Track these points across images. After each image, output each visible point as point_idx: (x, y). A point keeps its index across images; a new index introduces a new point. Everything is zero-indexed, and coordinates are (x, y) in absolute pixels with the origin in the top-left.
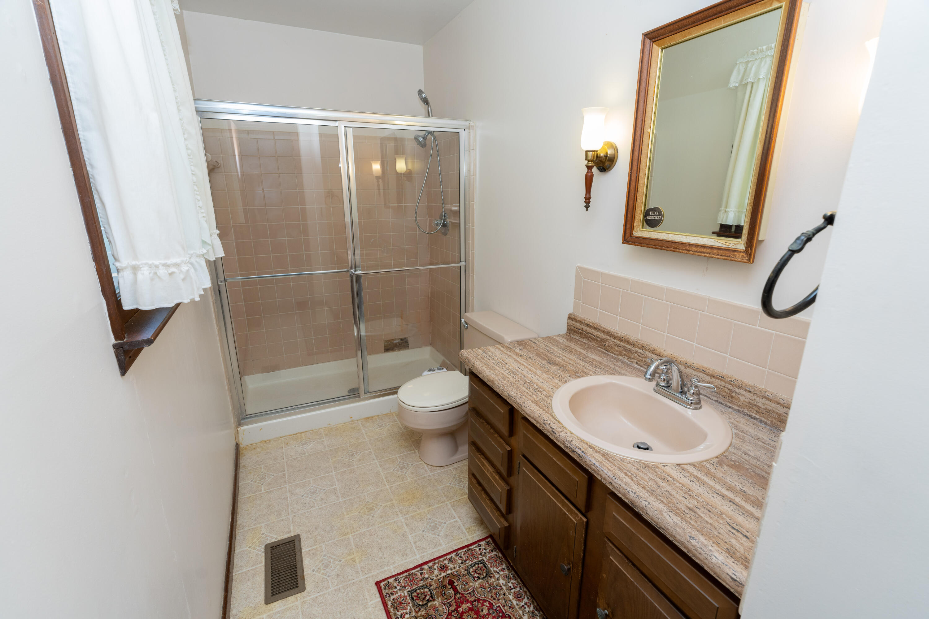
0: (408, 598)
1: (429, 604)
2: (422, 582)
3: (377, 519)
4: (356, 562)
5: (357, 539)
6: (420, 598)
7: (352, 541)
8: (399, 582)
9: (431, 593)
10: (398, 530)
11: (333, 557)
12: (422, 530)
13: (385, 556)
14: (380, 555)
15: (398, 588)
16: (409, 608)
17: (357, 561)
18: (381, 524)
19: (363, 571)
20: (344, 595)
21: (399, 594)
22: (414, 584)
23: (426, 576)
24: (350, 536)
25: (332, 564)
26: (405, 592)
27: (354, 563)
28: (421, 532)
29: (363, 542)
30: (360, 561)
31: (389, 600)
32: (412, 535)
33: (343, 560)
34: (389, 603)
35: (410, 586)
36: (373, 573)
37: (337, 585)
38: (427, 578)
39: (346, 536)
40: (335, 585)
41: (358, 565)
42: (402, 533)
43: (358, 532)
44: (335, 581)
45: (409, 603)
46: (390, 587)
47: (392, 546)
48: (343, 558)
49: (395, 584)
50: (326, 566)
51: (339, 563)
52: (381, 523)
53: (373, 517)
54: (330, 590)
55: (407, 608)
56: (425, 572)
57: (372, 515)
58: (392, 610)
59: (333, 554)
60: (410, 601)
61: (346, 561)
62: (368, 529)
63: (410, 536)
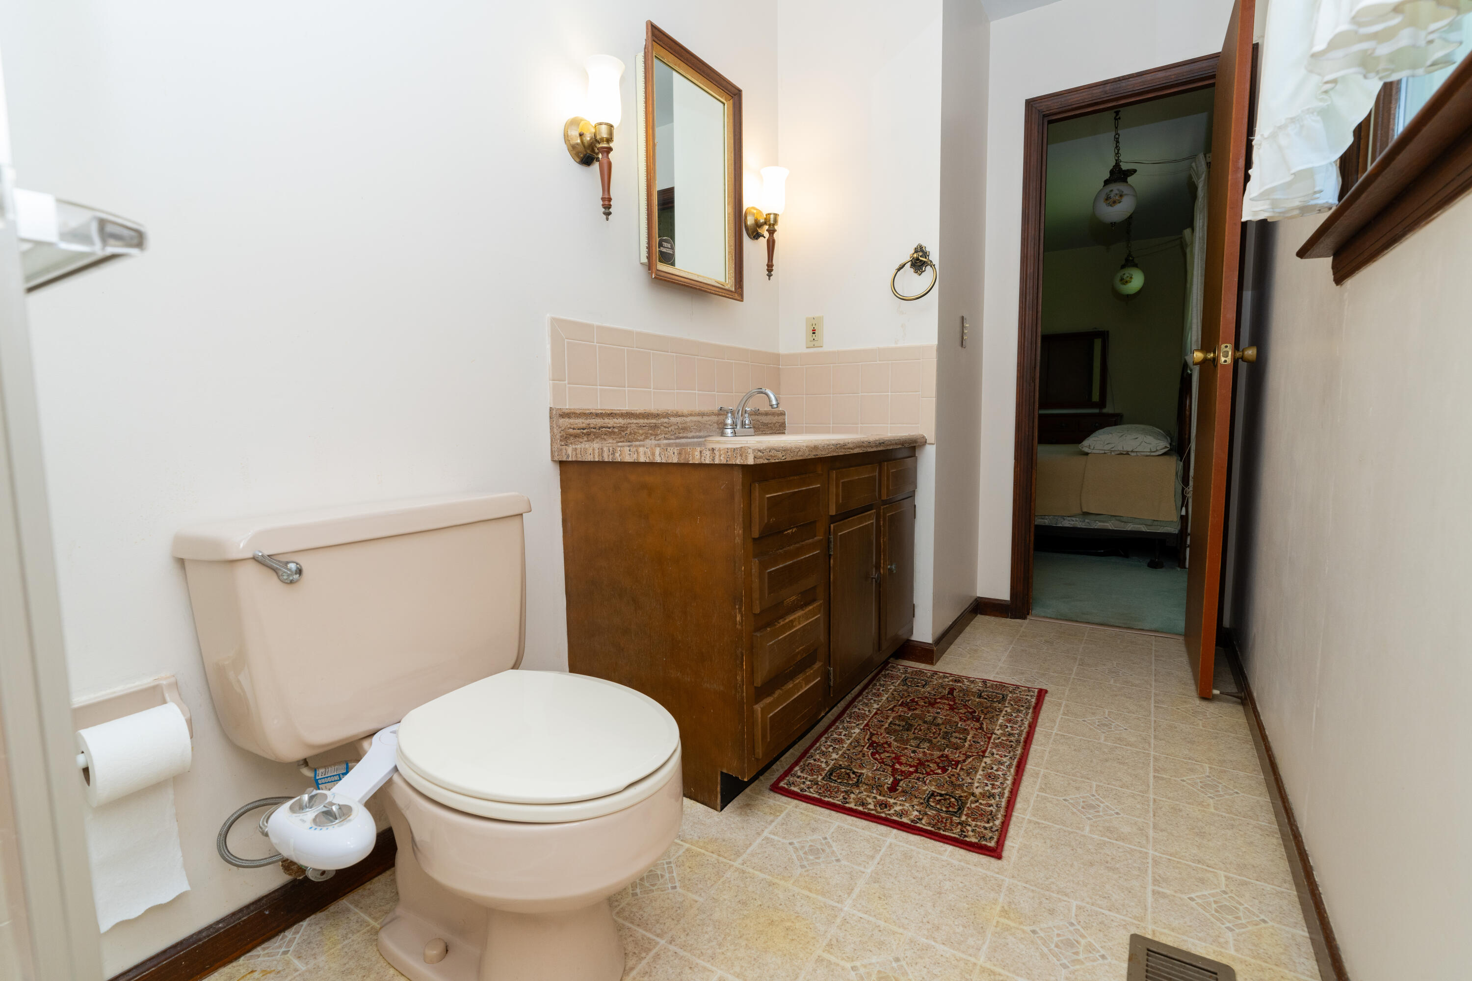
0: (965, 813)
1: (943, 792)
2: (928, 813)
3: (894, 947)
4: (1003, 907)
5: (971, 941)
6: (949, 804)
7: (985, 947)
8: (962, 831)
9: (930, 798)
10: (877, 894)
11: (1045, 950)
12: (838, 864)
13: (941, 877)
14: (947, 885)
15: (969, 828)
16: (973, 806)
17: (998, 908)
18: (896, 929)
19: (1000, 886)
20: (1053, 880)
21: (974, 823)
22: (943, 818)
23: (916, 813)
24: (981, 961)
25: (1056, 939)
26: (964, 818)
27: (1006, 908)
28: (844, 862)
29: (961, 928)
30: (995, 904)
31: (994, 825)
32: (862, 869)
33: (1028, 929)
34: (998, 822)
35: (951, 820)
36: (984, 871)
37: (1060, 900)
38: (917, 811)
39: (993, 968)
40: (1066, 903)
41: (1001, 900)
42: (877, 885)
43: (959, 955)
44: (1062, 909)
45: (968, 808)
46: (982, 835)
47: (914, 881)
48: (1024, 932)
49: (971, 833)
50: (1069, 944)
51: (1038, 929)
52: (894, 933)
53: (897, 960)
54: (1079, 903)
55: (976, 806)
56: (912, 817)
57: (894, 965)
58: (999, 816)
59: (1043, 955)
60: (966, 809)
61: (1021, 923)
62: (933, 943)
63: (869, 871)
